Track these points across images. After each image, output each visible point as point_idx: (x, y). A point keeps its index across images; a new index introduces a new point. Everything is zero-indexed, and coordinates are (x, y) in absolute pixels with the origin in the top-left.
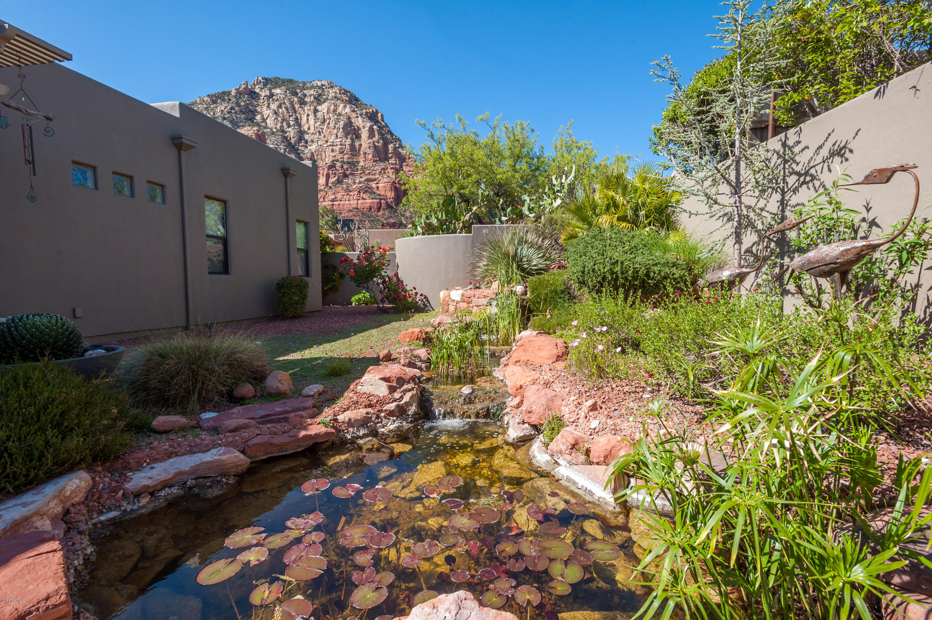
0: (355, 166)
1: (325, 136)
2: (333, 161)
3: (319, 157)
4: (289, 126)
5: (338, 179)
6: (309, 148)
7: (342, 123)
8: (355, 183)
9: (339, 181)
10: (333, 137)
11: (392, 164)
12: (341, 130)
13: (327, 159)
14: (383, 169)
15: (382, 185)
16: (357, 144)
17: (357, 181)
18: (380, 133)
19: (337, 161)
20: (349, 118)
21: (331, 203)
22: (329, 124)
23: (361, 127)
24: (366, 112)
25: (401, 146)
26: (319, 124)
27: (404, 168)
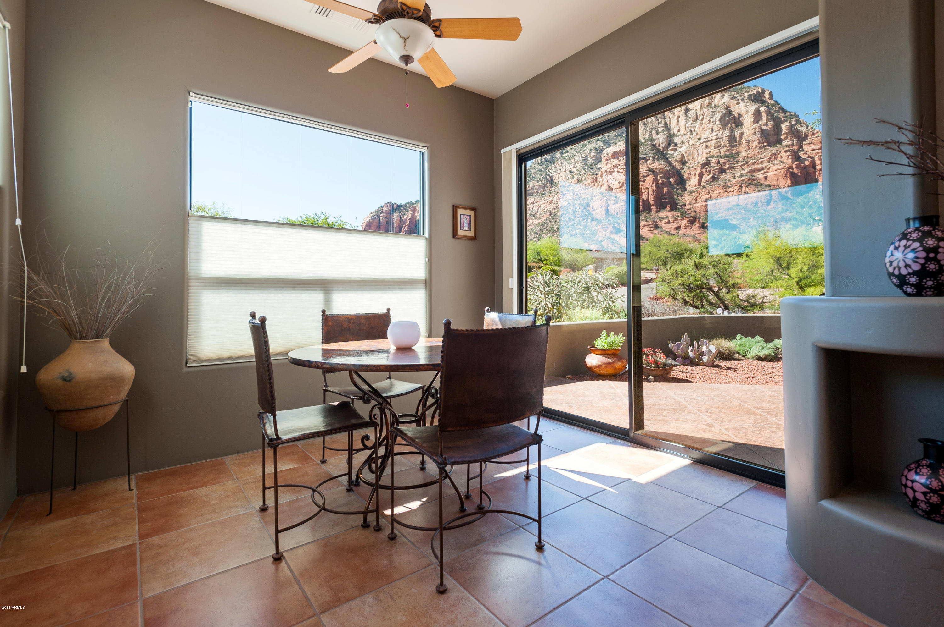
0: (734, 158)
1: (697, 134)
2: (707, 158)
3: (691, 157)
4: (658, 133)
5: (713, 177)
6: (679, 150)
7: (718, 116)
8: (734, 177)
9: (715, 179)
10: (708, 132)
11: (787, 146)
12: (718, 123)
13: (699, 158)
14: (775, 154)
15: (773, 173)
16: (737, 133)
17: (738, 174)
18: (768, 113)
19: (712, 157)
20: (728, 107)
21: (704, 204)
22: (702, 120)
23: (743, 113)
24: (749, 96)
25: (799, 122)
26: (690, 123)
27: (805, 148)
